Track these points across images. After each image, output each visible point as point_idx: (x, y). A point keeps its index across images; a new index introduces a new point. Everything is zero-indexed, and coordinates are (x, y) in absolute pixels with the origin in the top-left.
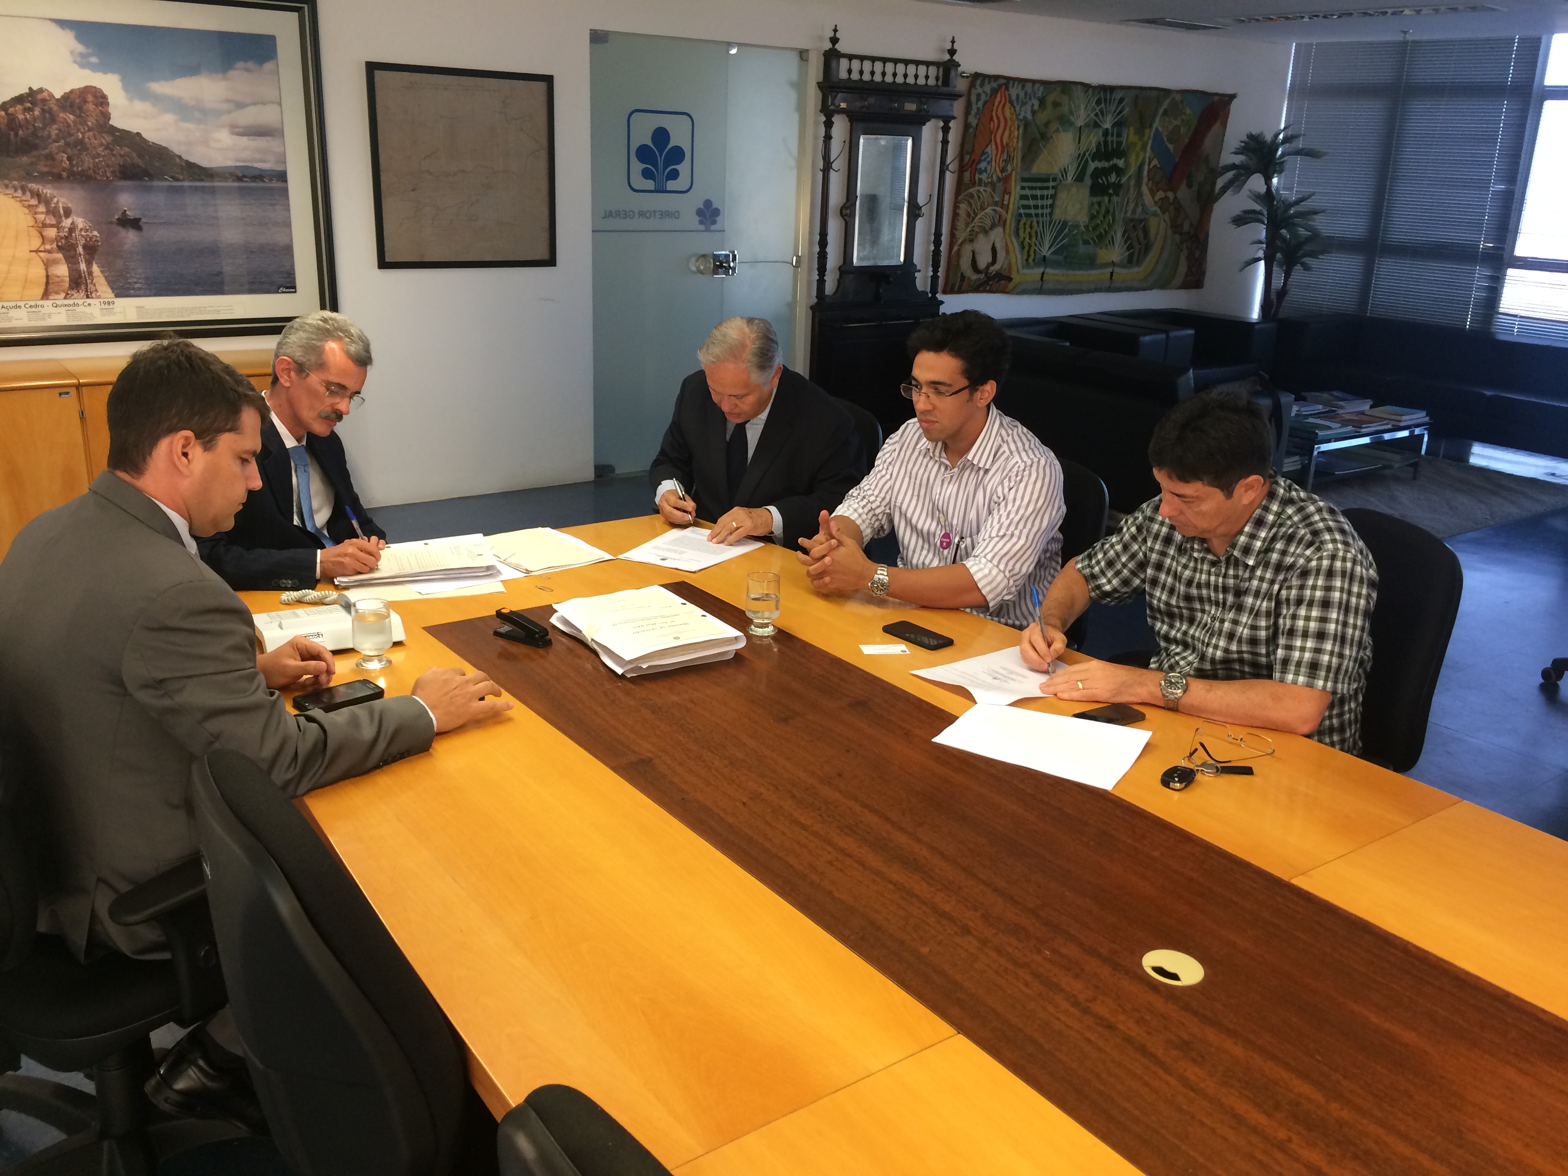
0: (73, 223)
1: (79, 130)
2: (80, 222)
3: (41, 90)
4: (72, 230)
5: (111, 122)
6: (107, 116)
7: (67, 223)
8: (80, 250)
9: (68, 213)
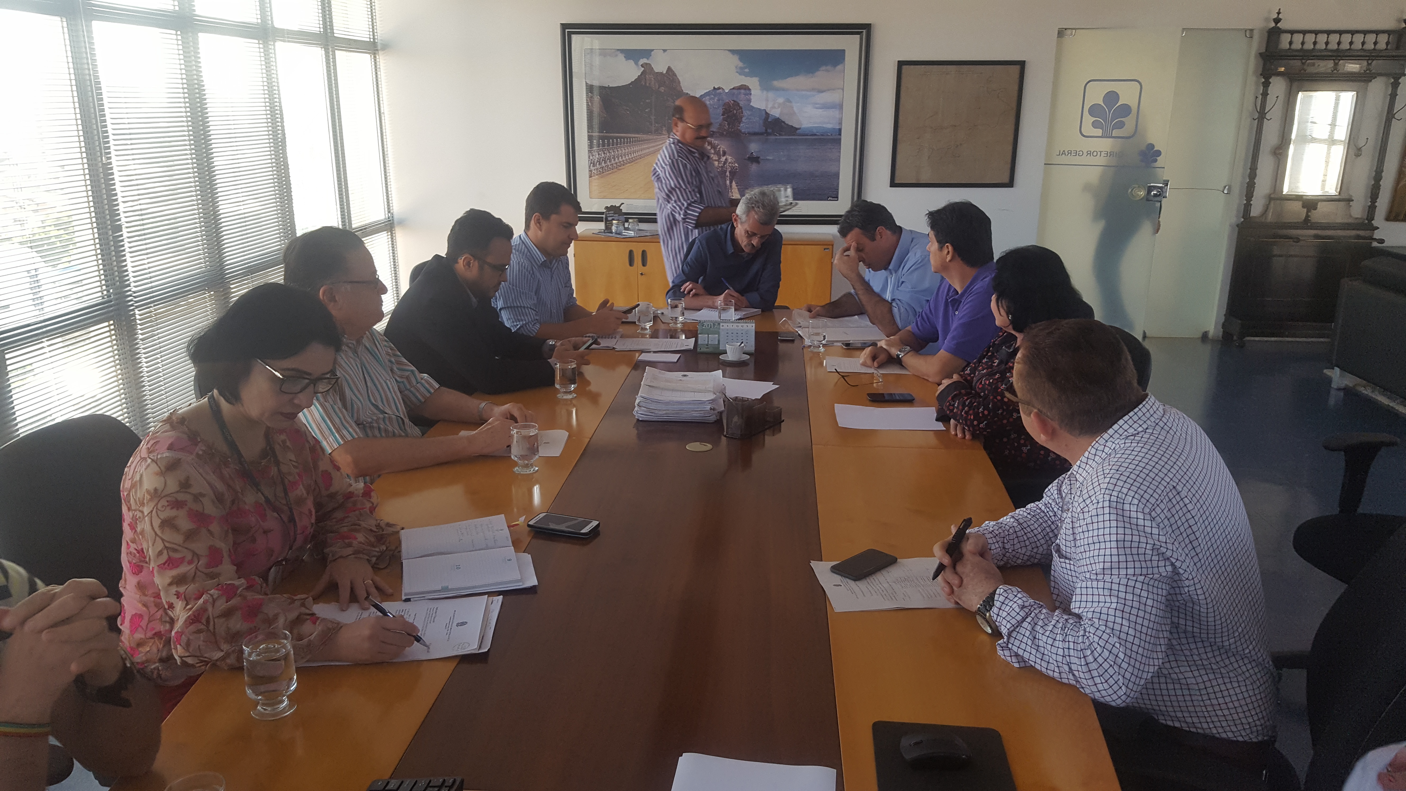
0: (726, 159)
1: (734, 109)
2: (730, 159)
3: (719, 88)
4: (725, 163)
5: (752, 104)
6: (750, 101)
7: (723, 159)
8: (728, 173)
9: (724, 153)
